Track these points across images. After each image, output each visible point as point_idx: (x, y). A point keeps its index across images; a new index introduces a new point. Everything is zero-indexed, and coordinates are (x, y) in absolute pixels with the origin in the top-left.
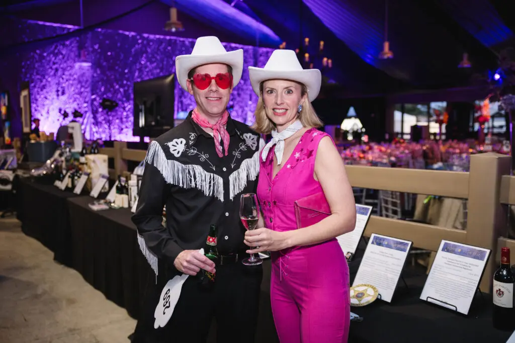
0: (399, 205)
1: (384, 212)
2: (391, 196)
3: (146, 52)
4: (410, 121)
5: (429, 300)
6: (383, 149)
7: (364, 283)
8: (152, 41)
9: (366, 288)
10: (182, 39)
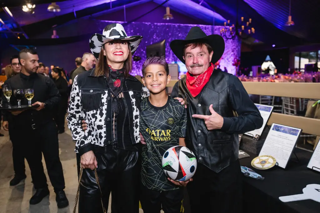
0: (295, 108)
1: (285, 112)
2: (290, 102)
3: (156, 32)
4: (305, 62)
5: (314, 169)
6: (287, 77)
7: (266, 155)
8: (159, 26)
9: (268, 158)
10: (174, 24)
